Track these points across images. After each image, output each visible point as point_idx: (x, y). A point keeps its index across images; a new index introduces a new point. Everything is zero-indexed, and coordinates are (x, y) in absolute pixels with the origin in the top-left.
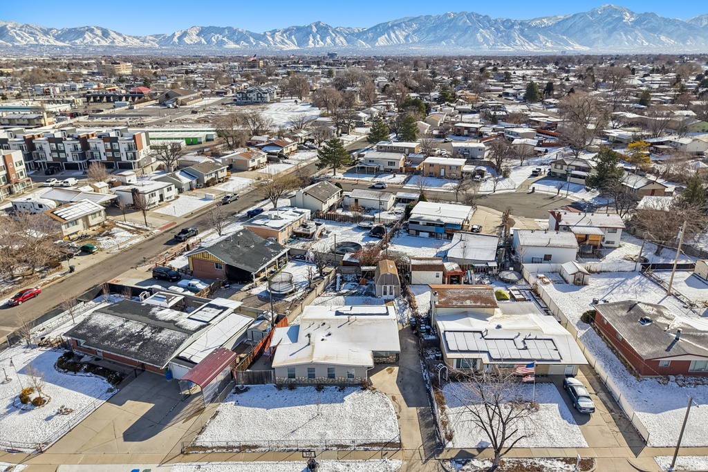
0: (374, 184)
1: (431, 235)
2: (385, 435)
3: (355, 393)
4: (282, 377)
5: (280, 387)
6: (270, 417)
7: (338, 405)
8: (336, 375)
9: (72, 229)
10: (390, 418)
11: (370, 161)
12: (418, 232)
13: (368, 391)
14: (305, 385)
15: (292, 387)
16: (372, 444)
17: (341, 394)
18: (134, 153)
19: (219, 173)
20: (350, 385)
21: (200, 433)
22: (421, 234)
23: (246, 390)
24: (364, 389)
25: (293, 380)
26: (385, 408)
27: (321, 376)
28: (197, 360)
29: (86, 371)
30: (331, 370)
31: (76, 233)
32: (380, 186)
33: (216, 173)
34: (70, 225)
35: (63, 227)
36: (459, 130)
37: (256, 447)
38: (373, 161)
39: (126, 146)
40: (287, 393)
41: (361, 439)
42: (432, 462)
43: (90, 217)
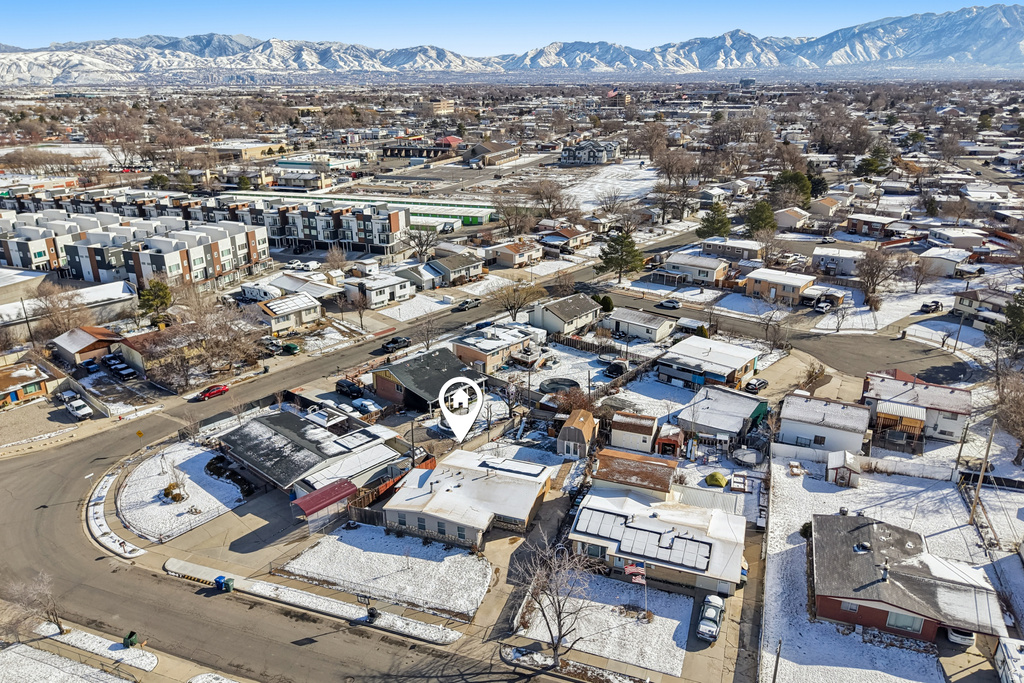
0: (663, 301)
1: (687, 384)
2: (462, 604)
3: (459, 555)
4: (394, 523)
5: (388, 532)
6: (363, 559)
7: (434, 563)
8: (446, 532)
9: (283, 325)
10: (479, 590)
11: (674, 267)
12: (670, 378)
13: (474, 557)
14: (414, 535)
15: (400, 534)
16: (443, 611)
17: (445, 553)
18: (388, 236)
19: (471, 269)
20: (459, 546)
21: (293, 559)
22: (674, 382)
23: (356, 528)
24: (472, 554)
25: (404, 527)
26: (480, 579)
27: (431, 529)
28: (318, 486)
29: (228, 477)
30: (442, 525)
31: (287, 329)
32: (671, 305)
33: (468, 269)
34: (281, 319)
35: (273, 322)
36: (854, 225)
37: (334, 584)
38: (678, 268)
39: (380, 227)
40: (393, 538)
41: (435, 602)
42: (492, 644)
43: (303, 313)
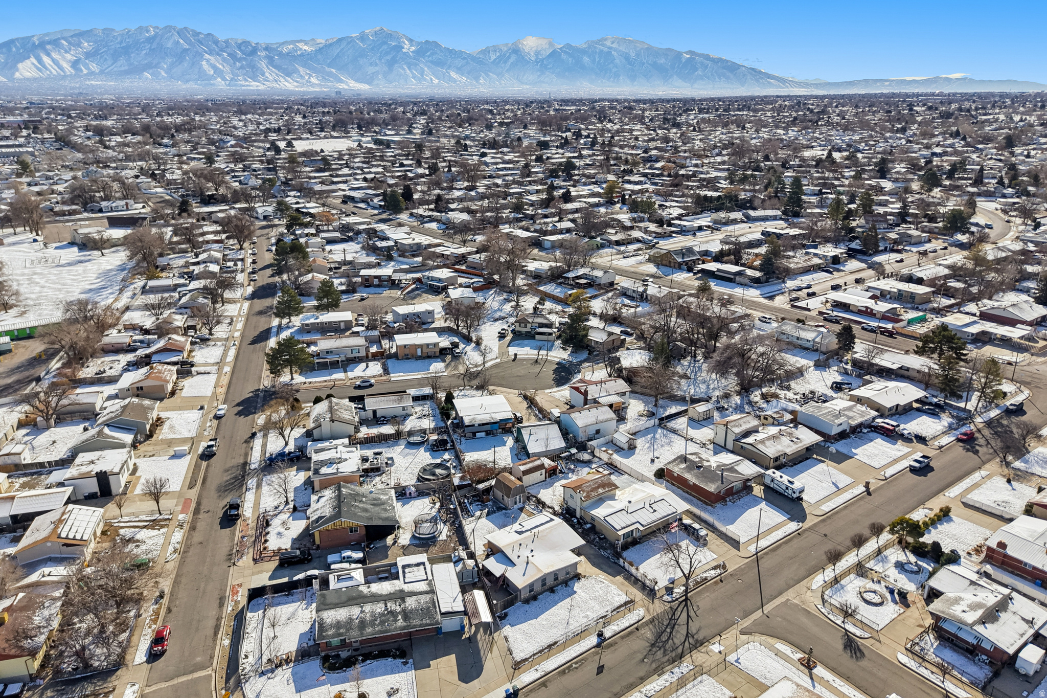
1: (488, 433)
4: (525, 595)
5: (527, 601)
6: (544, 622)
7: (574, 595)
8: (558, 577)
10: (612, 588)
11: (327, 352)
13: (583, 579)
14: (541, 593)
15: (535, 598)
16: (618, 608)
17: (569, 588)
20: (570, 579)
21: (511, 653)
22: (478, 435)
24: (579, 579)
25: (535, 592)
26: (604, 584)
27: (550, 582)
28: (459, 608)
30: (555, 574)
35: (86, 551)
36: (367, 280)
37: (556, 643)
38: (331, 352)
40: (534, 604)
